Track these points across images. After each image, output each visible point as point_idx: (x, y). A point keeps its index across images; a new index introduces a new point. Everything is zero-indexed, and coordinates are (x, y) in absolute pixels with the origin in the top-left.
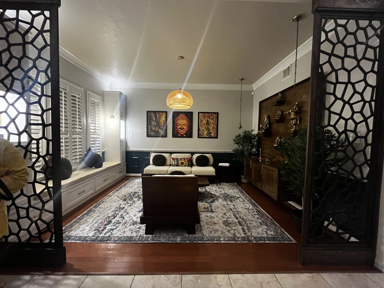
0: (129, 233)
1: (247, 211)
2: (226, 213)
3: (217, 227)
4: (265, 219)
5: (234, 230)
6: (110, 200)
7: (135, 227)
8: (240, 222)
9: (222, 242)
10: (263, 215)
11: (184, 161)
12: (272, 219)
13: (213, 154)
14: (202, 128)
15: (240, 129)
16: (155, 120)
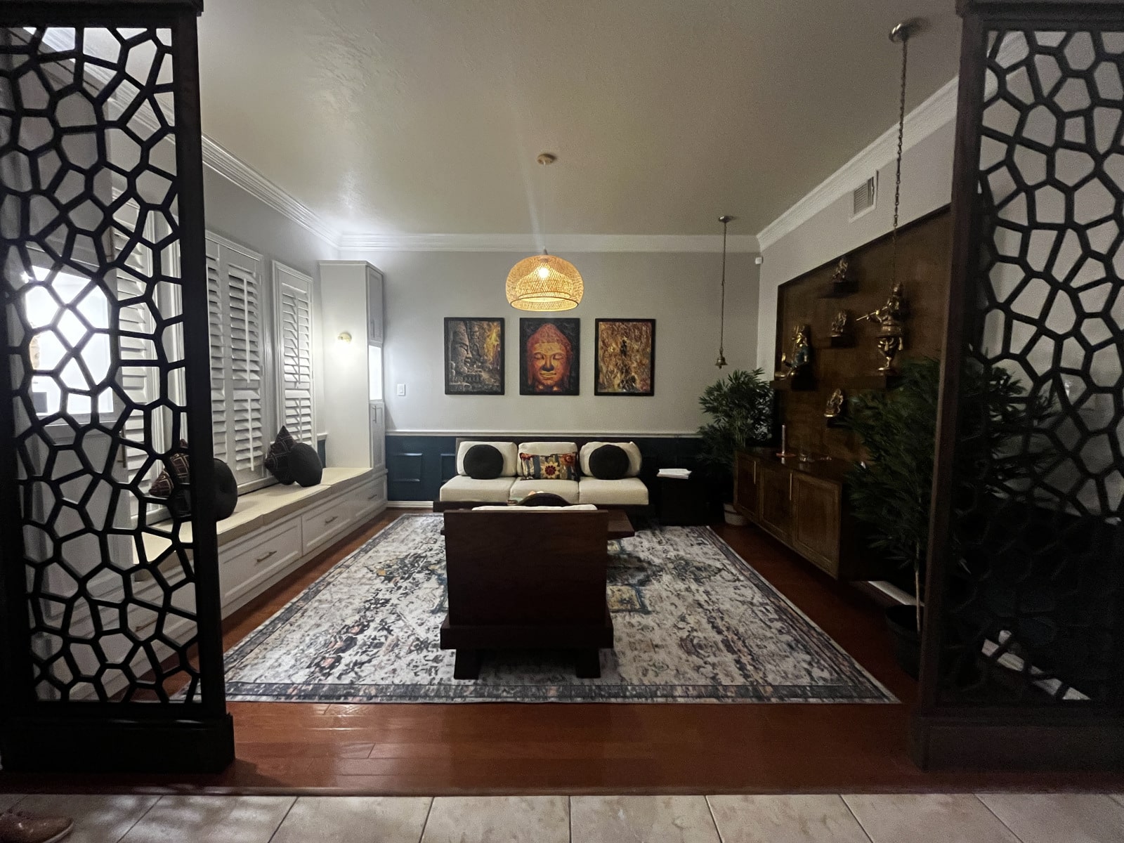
0: (408, 673)
1: (746, 610)
2: (687, 616)
3: (661, 656)
4: (802, 633)
5: (714, 665)
6: (347, 578)
7: (425, 657)
8: (728, 640)
9: (681, 700)
10: (796, 622)
11: (556, 464)
12: (824, 632)
13: (641, 443)
14: (608, 367)
15: (720, 367)
16: (468, 343)
